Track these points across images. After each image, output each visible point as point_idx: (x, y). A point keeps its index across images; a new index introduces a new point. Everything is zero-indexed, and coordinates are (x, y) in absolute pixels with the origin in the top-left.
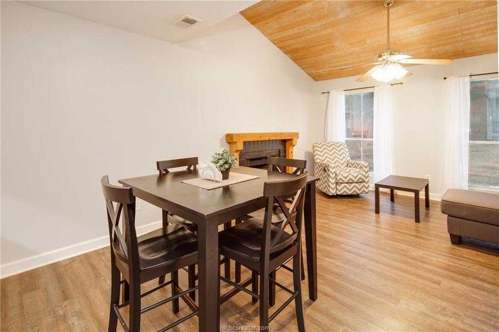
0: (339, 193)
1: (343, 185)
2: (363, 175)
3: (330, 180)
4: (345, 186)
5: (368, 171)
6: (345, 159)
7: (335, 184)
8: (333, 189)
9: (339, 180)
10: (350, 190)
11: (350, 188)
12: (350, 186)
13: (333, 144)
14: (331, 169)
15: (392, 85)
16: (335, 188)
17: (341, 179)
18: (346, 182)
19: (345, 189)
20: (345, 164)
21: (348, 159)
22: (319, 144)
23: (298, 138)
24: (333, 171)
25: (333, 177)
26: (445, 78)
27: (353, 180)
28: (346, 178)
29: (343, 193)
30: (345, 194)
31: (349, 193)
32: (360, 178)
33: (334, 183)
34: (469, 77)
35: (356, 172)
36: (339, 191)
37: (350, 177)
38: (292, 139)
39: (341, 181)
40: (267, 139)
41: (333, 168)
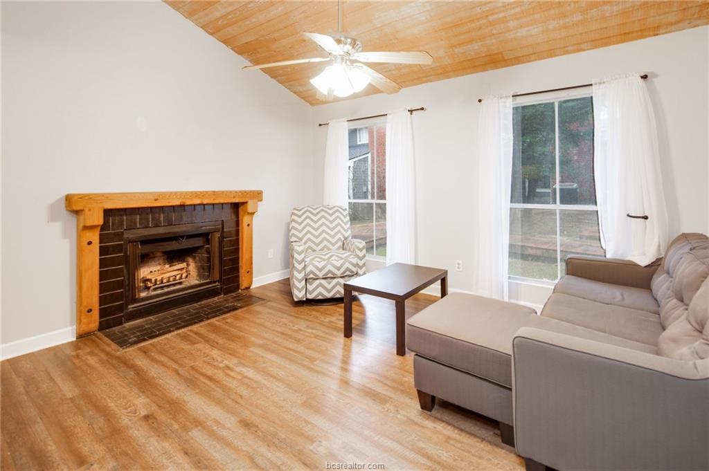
0: (310, 297)
1: (317, 282)
2: (352, 264)
3: (296, 274)
4: (320, 285)
5: (364, 256)
6: (339, 235)
7: (304, 281)
8: (300, 290)
9: (309, 274)
10: (329, 291)
11: (329, 287)
12: (329, 283)
13: (322, 210)
14: (296, 255)
15: (411, 111)
16: (303, 288)
17: (312, 272)
18: (321, 276)
19: (320, 289)
20: (340, 243)
21: (346, 235)
22: (300, 211)
23: (261, 201)
24: (300, 258)
25: (300, 269)
26: (480, 101)
27: (333, 274)
28: (320, 270)
29: (318, 295)
30: (320, 297)
31: (329, 295)
32: (348, 269)
33: (302, 280)
34: (511, 98)
35: (342, 258)
36: (311, 293)
37: (329, 267)
38: (246, 203)
39: (311, 276)
40: (177, 202)
41: (300, 254)
